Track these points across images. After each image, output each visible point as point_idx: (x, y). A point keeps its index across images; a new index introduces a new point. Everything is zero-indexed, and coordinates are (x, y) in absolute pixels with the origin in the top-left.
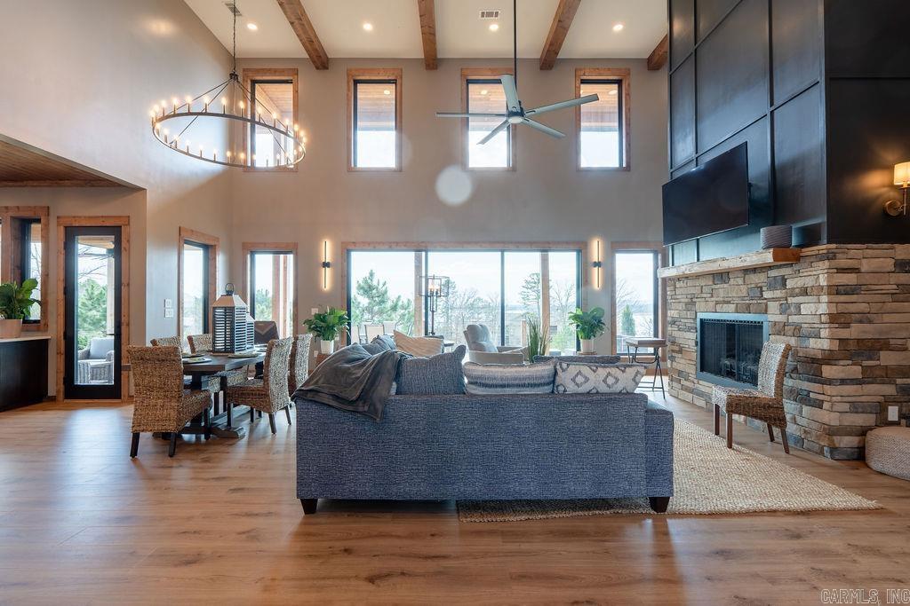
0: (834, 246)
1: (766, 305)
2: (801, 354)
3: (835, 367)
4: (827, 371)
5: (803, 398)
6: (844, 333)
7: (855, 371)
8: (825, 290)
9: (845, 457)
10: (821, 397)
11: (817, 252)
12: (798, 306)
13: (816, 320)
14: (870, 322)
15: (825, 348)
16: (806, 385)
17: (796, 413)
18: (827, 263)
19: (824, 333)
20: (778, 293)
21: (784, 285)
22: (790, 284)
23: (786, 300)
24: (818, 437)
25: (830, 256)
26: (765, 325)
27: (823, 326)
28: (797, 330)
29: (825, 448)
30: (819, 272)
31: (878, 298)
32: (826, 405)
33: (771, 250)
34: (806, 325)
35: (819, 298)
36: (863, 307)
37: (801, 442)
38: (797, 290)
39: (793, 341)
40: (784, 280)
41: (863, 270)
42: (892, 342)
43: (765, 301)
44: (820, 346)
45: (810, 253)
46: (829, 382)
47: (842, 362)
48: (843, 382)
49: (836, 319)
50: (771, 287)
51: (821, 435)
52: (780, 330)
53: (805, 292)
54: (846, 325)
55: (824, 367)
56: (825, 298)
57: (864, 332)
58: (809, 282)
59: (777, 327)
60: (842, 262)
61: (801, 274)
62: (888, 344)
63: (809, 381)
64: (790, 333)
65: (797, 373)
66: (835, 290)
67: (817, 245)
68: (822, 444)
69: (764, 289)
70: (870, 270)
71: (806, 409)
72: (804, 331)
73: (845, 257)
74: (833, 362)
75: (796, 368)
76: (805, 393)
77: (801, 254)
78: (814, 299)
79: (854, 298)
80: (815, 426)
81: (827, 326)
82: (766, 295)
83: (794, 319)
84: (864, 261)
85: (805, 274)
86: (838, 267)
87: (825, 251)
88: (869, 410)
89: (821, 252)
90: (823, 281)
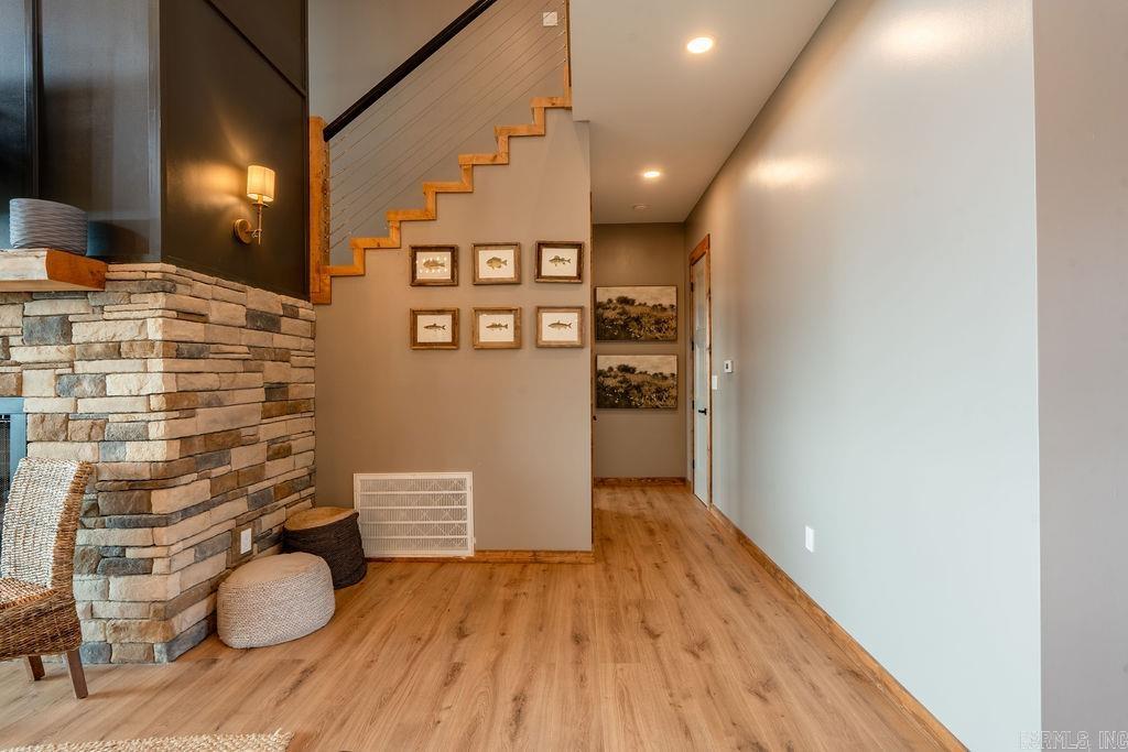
0: (172, 268)
1: (20, 380)
2: (105, 476)
3: (174, 491)
4: (162, 501)
5: (112, 563)
6: (188, 427)
7: (200, 489)
8: (159, 346)
9: (190, 645)
10: (148, 553)
11: (142, 275)
12: (100, 380)
13: (140, 405)
14: (220, 405)
15: (158, 457)
16: (116, 537)
17: (95, 596)
18: (161, 299)
19: (156, 430)
20: (51, 352)
21: (66, 335)
22: (80, 333)
23: (72, 366)
24: (143, 631)
25: (166, 287)
26: (15, 422)
27: (153, 416)
28: (98, 430)
29: (158, 647)
30: (147, 313)
31: (229, 366)
32: (158, 566)
33: (43, 253)
34: (117, 418)
35: (145, 364)
36: (209, 380)
37: (105, 654)
38: (98, 348)
39: (88, 452)
40: (65, 327)
41: (211, 319)
42: (244, 432)
43: (16, 369)
44: (147, 456)
45: (127, 276)
46: (165, 521)
47: (185, 479)
48: (186, 513)
49: (178, 403)
50: (30, 339)
51: (148, 625)
52: (59, 429)
53: (115, 351)
54: (189, 412)
55: (155, 495)
56: (157, 364)
57: (215, 421)
58: (125, 332)
59: (48, 425)
60: (184, 300)
61: (106, 316)
62: (239, 436)
63: (124, 525)
64: (82, 435)
65: (99, 515)
66: (176, 350)
67: (139, 260)
68: (150, 640)
69: (13, 341)
70: (221, 320)
71: (117, 584)
72: (113, 429)
73: (189, 292)
74: (171, 482)
75: (95, 507)
76: (116, 551)
77: (108, 275)
78: (137, 365)
79: (200, 365)
80: (135, 611)
81: (161, 415)
82: (18, 354)
83: (89, 406)
84: (214, 304)
85: (116, 315)
86: (181, 308)
87: (158, 276)
88: (219, 548)
89: (150, 276)
90: (154, 330)
